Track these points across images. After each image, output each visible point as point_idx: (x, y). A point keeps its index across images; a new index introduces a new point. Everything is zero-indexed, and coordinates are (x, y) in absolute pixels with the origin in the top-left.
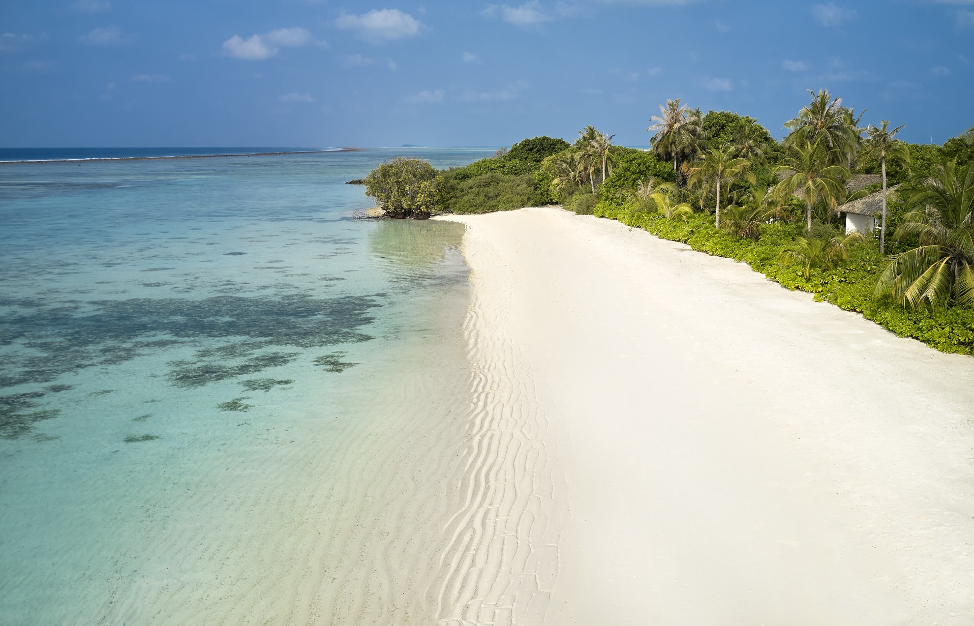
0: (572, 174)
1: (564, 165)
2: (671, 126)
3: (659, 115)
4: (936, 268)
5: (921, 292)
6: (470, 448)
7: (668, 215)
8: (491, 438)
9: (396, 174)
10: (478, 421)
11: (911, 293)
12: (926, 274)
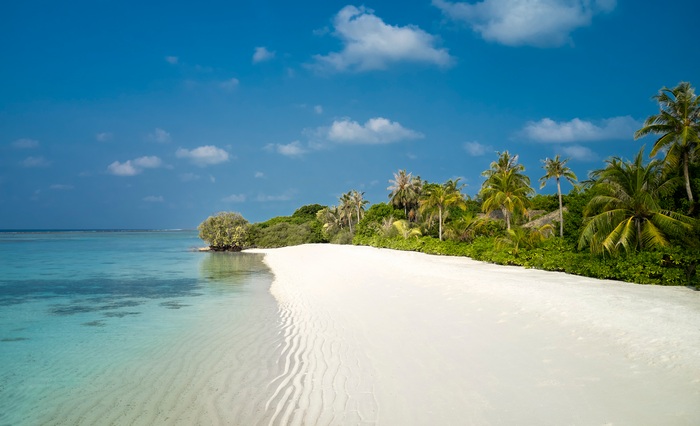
0: (336, 221)
1: (331, 215)
2: (402, 187)
3: (394, 179)
4: (625, 224)
5: (615, 242)
6: (284, 344)
7: (405, 236)
8: (300, 338)
9: (220, 222)
10: (288, 330)
11: (608, 243)
12: (617, 229)
